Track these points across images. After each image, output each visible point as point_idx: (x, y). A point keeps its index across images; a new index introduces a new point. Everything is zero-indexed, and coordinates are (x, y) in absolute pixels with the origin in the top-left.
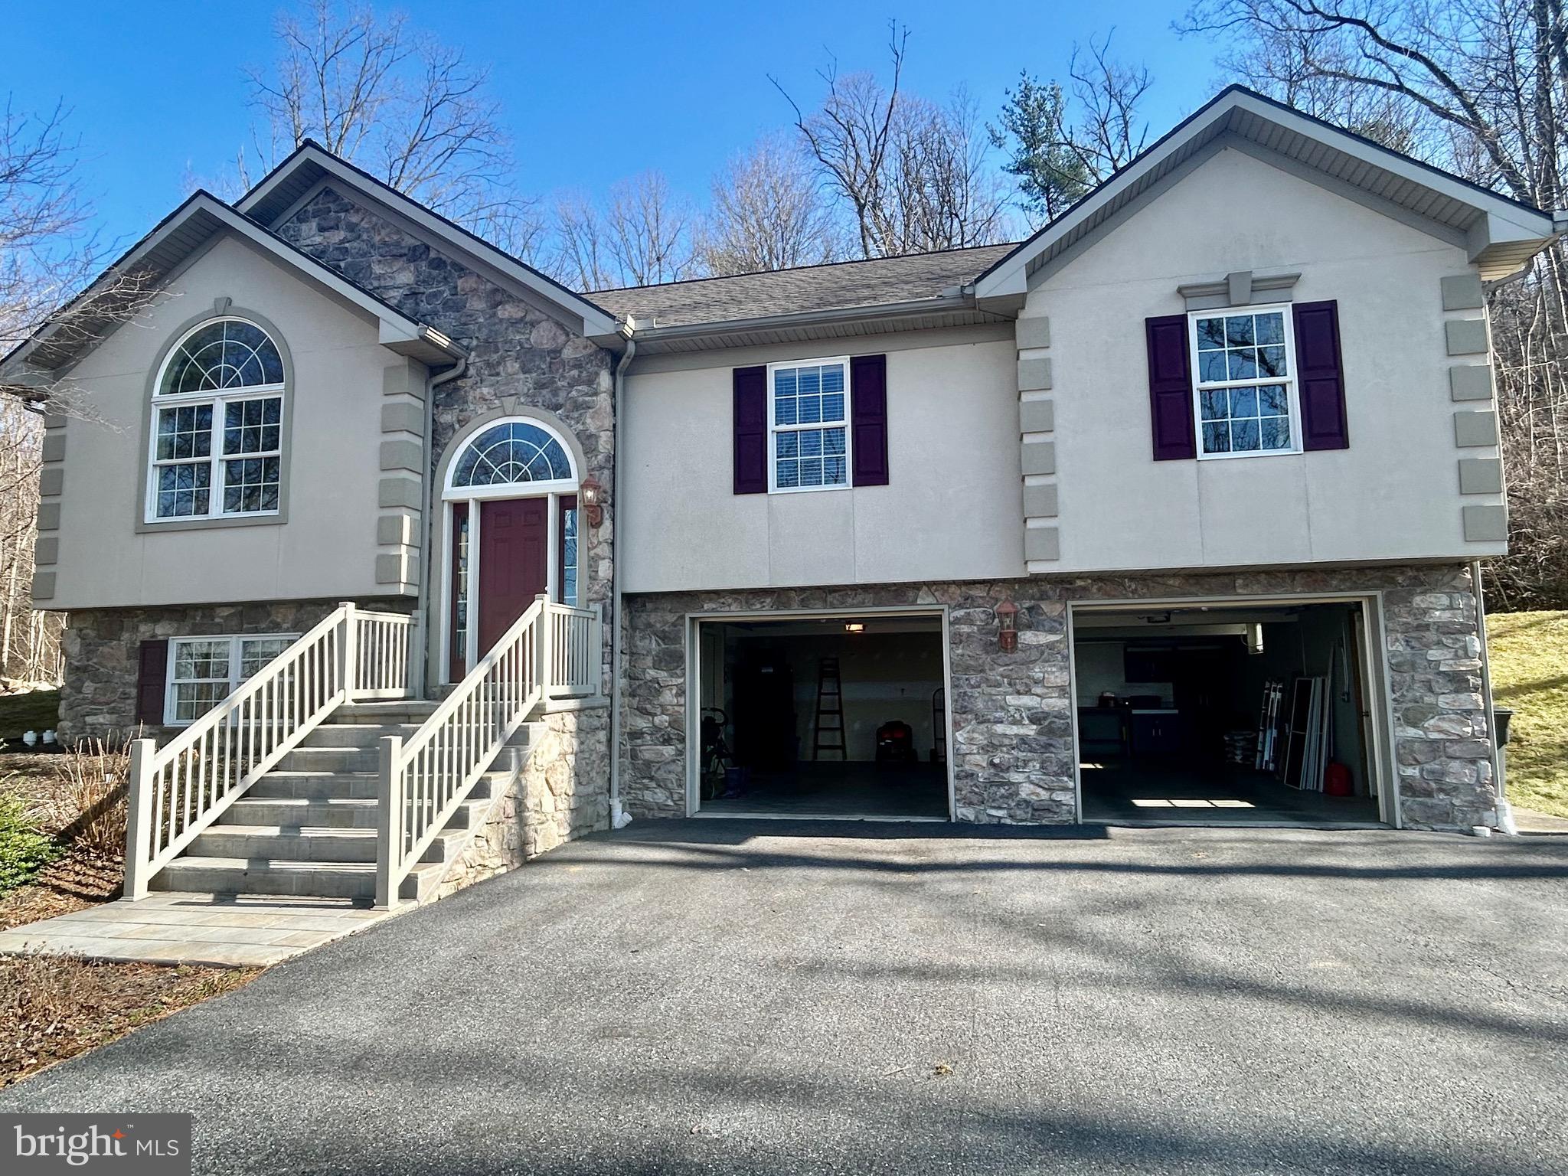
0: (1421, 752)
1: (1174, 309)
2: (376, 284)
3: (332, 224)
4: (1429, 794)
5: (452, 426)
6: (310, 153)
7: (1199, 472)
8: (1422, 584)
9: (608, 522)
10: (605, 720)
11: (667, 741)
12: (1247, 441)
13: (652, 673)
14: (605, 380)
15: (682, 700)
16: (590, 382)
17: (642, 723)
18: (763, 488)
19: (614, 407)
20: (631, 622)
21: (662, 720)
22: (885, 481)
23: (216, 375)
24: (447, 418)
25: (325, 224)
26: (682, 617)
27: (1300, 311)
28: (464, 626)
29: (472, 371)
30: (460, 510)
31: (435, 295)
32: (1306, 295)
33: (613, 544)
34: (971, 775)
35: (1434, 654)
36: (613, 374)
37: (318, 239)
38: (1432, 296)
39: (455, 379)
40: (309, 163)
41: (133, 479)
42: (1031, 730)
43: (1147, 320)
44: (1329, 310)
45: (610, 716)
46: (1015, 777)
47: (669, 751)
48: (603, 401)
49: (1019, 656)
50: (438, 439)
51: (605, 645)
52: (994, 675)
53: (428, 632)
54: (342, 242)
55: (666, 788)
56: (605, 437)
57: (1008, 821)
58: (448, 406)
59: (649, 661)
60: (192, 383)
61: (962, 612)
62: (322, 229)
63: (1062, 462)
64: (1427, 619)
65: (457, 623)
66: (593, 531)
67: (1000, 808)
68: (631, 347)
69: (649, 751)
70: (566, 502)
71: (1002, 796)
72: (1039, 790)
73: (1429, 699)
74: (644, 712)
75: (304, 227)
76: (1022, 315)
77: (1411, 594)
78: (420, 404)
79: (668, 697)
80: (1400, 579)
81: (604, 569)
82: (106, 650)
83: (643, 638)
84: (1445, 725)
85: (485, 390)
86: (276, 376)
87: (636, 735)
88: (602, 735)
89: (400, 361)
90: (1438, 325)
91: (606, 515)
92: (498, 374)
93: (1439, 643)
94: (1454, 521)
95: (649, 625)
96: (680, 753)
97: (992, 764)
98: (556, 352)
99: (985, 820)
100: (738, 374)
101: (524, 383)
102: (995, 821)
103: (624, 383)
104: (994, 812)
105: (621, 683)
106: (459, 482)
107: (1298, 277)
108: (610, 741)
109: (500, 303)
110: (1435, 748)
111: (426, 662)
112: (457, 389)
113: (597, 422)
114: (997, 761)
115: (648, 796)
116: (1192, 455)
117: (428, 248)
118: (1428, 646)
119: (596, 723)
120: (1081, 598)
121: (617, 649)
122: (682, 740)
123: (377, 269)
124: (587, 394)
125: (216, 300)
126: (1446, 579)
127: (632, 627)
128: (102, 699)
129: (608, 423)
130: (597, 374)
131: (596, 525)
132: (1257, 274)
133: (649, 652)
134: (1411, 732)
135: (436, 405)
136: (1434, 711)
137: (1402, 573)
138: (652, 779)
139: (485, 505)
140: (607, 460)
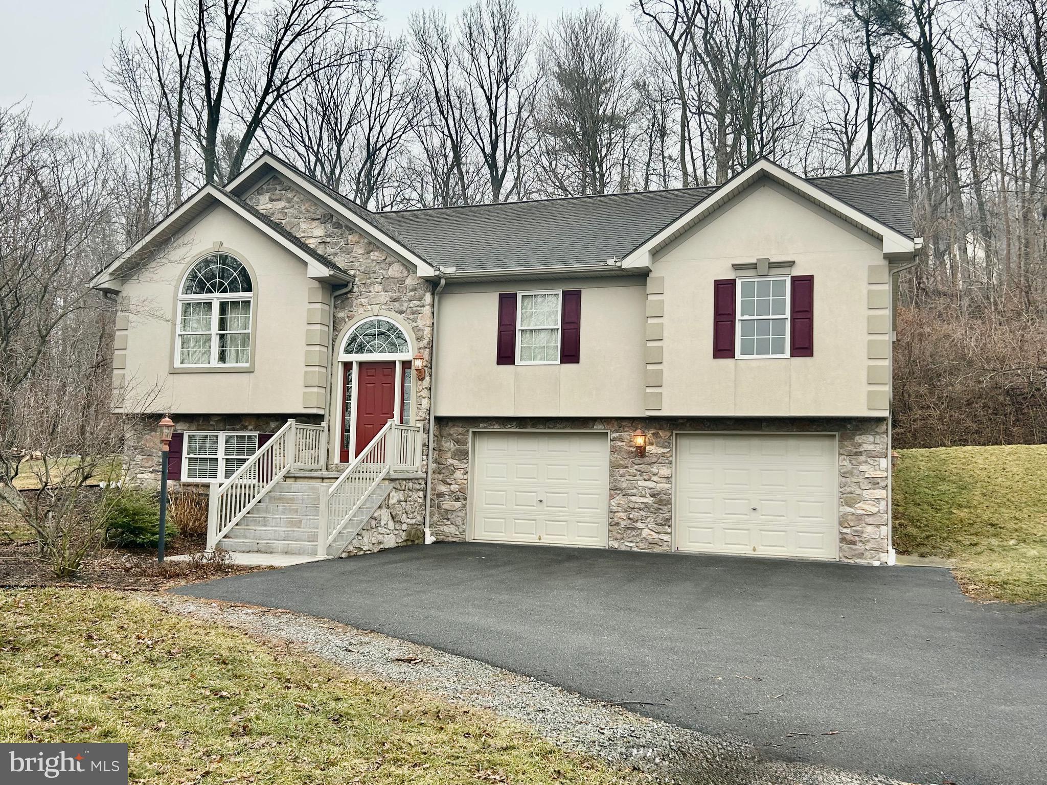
0: (852, 521)
1: (729, 275)
2: (302, 235)
3: (278, 197)
4: (854, 543)
5: (343, 319)
6: (267, 159)
7: (736, 365)
8: (860, 429)
9: (427, 378)
10: (423, 486)
11: (457, 499)
12: (763, 350)
13: (451, 461)
14: (428, 298)
15: (466, 477)
16: (420, 299)
17: (443, 488)
18: (512, 362)
19: (433, 313)
20: (440, 433)
21: (454, 487)
22: (578, 362)
23: (213, 285)
24: (341, 315)
25: (274, 197)
26: (468, 431)
27: (795, 280)
28: (348, 431)
29: (355, 289)
30: (347, 366)
31: (336, 244)
32: (798, 272)
33: (430, 389)
34: (618, 524)
35: (863, 468)
36: (433, 294)
37: (269, 206)
38: (864, 275)
39: (347, 293)
40: (266, 165)
41: (168, 342)
42: (649, 500)
43: (715, 281)
44: (809, 280)
45: (426, 484)
46: (639, 525)
47: (458, 504)
48: (427, 310)
49: (646, 460)
50: (336, 326)
51: (424, 445)
52: (632, 470)
53: (329, 436)
54: (283, 209)
55: (457, 526)
56: (427, 331)
57: (636, 549)
58: (342, 309)
59: (449, 455)
60: (201, 288)
61: (618, 434)
62: (271, 200)
63: (666, 358)
64: (861, 449)
65: (345, 430)
66: (420, 383)
67: (631, 542)
68: (443, 282)
69: (447, 504)
70: (406, 365)
71: (633, 536)
72: (653, 533)
74: (445, 483)
75: (261, 197)
76: (651, 275)
77: (854, 435)
78: (327, 307)
79: (458, 474)
80: (849, 426)
81: (425, 402)
82: (148, 437)
83: (446, 442)
84: (866, 507)
85: (363, 300)
86: (249, 288)
87: (440, 495)
88: (421, 494)
89: (316, 284)
90: (865, 292)
91: (427, 374)
92: (370, 292)
93: (866, 462)
94: (863, 398)
95: (450, 435)
96: (464, 506)
97: (630, 519)
98: (402, 281)
99: (623, 548)
100: (502, 297)
101: (384, 297)
102: (628, 549)
103: (439, 302)
104: (628, 544)
105: (432, 466)
106: (348, 351)
107: (794, 262)
108: (425, 497)
109: (372, 251)
111: (328, 450)
112: (348, 298)
113: (424, 320)
114: (631, 516)
115: (446, 529)
116: (732, 356)
117: (332, 216)
118: (860, 464)
119: (418, 487)
120: (680, 430)
121: (431, 447)
122: (465, 499)
123: (303, 226)
124: (418, 306)
125: (214, 243)
127: (439, 437)
128: (147, 465)
129: (429, 323)
130: (424, 295)
131: (422, 379)
132: (772, 260)
133: (449, 450)
134: (849, 509)
135: (335, 307)
136: (860, 497)
137: (850, 423)
138: (448, 519)
139: (361, 364)
140: (428, 344)
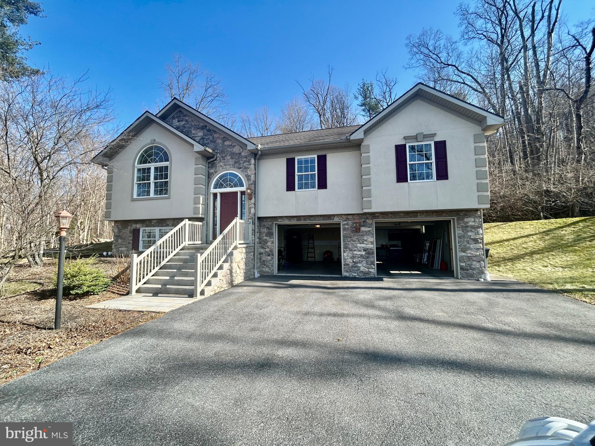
0: (465, 259)
1: (402, 142)
2: (193, 136)
3: (181, 120)
4: (467, 270)
5: (213, 173)
6: (175, 101)
7: (408, 186)
8: (467, 215)
9: (253, 199)
10: (253, 250)
11: (269, 255)
12: (421, 177)
13: (265, 238)
14: (253, 161)
15: (273, 245)
16: (249, 162)
17: (262, 251)
18: (293, 189)
19: (255, 168)
20: (260, 224)
21: (267, 250)
22: (326, 188)
23: (151, 160)
24: (212, 171)
25: (180, 120)
26: (273, 223)
27: (436, 143)
28: (216, 225)
29: (218, 159)
30: (215, 195)
31: (208, 139)
32: (437, 139)
33: (255, 204)
34: (348, 265)
35: (470, 234)
36: (255, 159)
37: (178, 124)
38: (472, 139)
39: (214, 161)
40: (175, 104)
41: (131, 187)
42: (363, 253)
43: (396, 146)
44: (444, 143)
45: (254, 249)
46: (359, 265)
47: (269, 258)
48: (252, 166)
49: (361, 234)
50: (209, 176)
51: (253, 230)
52: (354, 239)
53: (207, 228)
54: (184, 125)
55: (269, 268)
56: (253, 176)
57: (357, 276)
58: (212, 168)
59: (264, 235)
60: (145, 162)
61: (346, 222)
62: (179, 121)
63: (373, 183)
64: (468, 224)
65: (215, 224)
66: (250, 201)
67: (355, 273)
68: (260, 152)
69: (264, 258)
70: (243, 193)
71: (356, 270)
72: (365, 268)
73: (468, 245)
74: (263, 248)
75: (174, 120)
76: (363, 144)
77: (464, 218)
78: (205, 167)
79: (269, 244)
80: (461, 214)
81: (253, 211)
82: (124, 231)
83: (263, 229)
84: (472, 252)
85: (221, 164)
86: (167, 160)
87: (261, 254)
88: (252, 254)
89: (199, 156)
90: (473, 147)
91: (253, 197)
92: (225, 160)
93: (471, 231)
94: (476, 199)
95: (264, 225)
96: (272, 258)
97: (353, 262)
98: (240, 154)
99: (351, 276)
100: (288, 160)
101: (232, 162)
102: (354, 276)
103: (258, 162)
104: (354, 274)
105: (257, 240)
106: (215, 188)
107: (436, 134)
108: (254, 255)
109: (225, 141)
110: (469, 258)
111: (207, 234)
112: (214, 163)
113: (251, 172)
114: (354, 261)
115: (264, 269)
116: (407, 181)
117: (206, 126)
118: (468, 232)
119: (251, 250)
120: (377, 219)
121: (256, 231)
122: (273, 255)
123: (193, 132)
124: (248, 165)
125: (151, 140)
126: (474, 214)
127: (260, 226)
128: (123, 244)
129: (253, 172)
130: (251, 159)
131: (251, 199)
132: (425, 133)
133: (264, 232)
134: (463, 254)
135: (209, 168)
136: (469, 248)
137: (462, 212)
138: (265, 265)
139: (222, 194)
140: (253, 182)
